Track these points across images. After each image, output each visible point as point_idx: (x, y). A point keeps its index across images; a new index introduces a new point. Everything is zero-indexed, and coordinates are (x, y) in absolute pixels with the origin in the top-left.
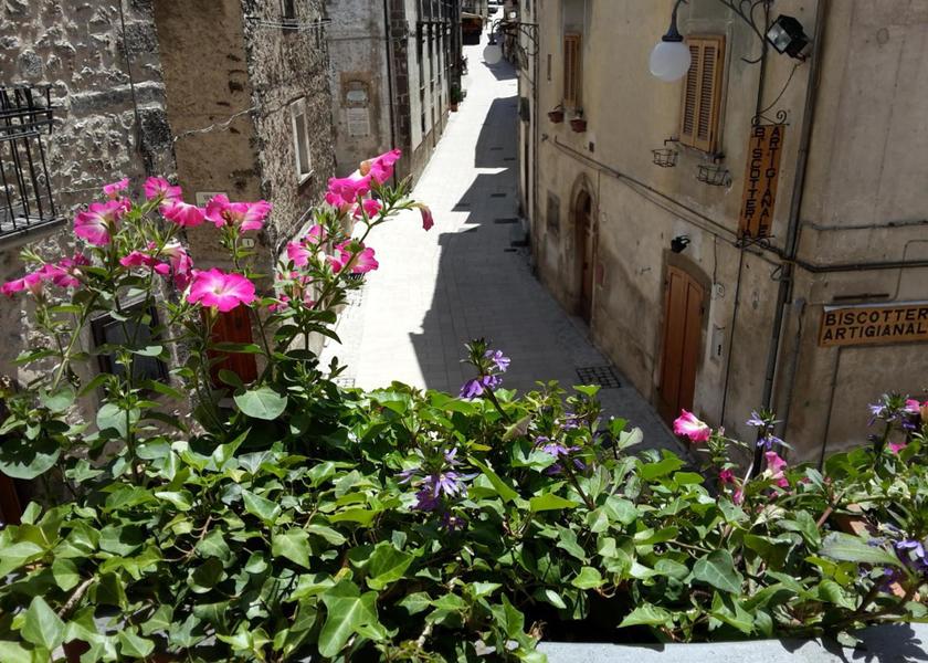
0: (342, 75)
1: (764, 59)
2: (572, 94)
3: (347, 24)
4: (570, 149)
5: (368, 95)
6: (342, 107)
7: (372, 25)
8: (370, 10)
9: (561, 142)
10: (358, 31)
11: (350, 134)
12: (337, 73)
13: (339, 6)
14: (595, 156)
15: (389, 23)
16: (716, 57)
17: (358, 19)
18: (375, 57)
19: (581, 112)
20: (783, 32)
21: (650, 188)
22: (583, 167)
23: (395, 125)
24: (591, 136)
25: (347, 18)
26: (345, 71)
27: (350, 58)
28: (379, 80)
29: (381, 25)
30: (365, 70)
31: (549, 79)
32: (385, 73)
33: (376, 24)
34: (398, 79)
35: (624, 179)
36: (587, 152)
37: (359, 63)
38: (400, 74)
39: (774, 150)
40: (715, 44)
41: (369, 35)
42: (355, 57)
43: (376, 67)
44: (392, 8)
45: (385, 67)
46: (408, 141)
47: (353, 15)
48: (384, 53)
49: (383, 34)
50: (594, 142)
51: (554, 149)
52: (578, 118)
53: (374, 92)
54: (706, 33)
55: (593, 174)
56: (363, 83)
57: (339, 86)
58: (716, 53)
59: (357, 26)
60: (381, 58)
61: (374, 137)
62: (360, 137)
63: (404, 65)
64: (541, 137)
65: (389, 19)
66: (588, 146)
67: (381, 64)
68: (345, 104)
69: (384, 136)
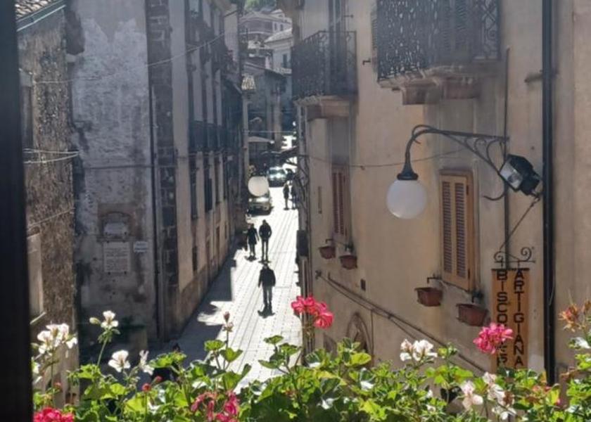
0: (100, 206)
1: (506, 195)
2: (342, 228)
3: (108, 151)
4: (343, 287)
5: (130, 228)
6: (98, 241)
7: (136, 152)
8: (135, 137)
9: (334, 279)
10: (120, 159)
11: (106, 271)
12: (95, 204)
13: (101, 133)
14: (367, 295)
15: (156, 150)
16: (465, 193)
17: (121, 147)
18: (138, 186)
19: (351, 247)
20: (515, 171)
21: (419, 330)
22: (356, 307)
23: (160, 261)
24: (361, 273)
25: (108, 145)
26: (103, 201)
27: (109, 188)
28: (142, 212)
29: (147, 152)
30: (127, 201)
31: (320, 212)
32: (149, 203)
33: (141, 152)
34: (164, 210)
35: (394, 319)
36: (359, 290)
37: (119, 193)
38: (167, 205)
39: (519, 293)
40: (463, 180)
41: (131, 163)
42: (116, 187)
43: (138, 198)
44: (159, 134)
45: (149, 197)
46: (174, 279)
47: (116, 143)
48: (148, 182)
49: (148, 162)
50: (365, 279)
51: (329, 287)
52: (349, 253)
53: (136, 224)
54: (455, 169)
55: (366, 314)
56: (124, 215)
57: (96, 218)
58: (465, 189)
59: (119, 154)
60: (145, 187)
61: (134, 274)
62: (118, 274)
63: (171, 195)
64: (315, 274)
65: (155, 146)
66: (359, 283)
67: (145, 194)
68: (102, 237)
69: (146, 273)
